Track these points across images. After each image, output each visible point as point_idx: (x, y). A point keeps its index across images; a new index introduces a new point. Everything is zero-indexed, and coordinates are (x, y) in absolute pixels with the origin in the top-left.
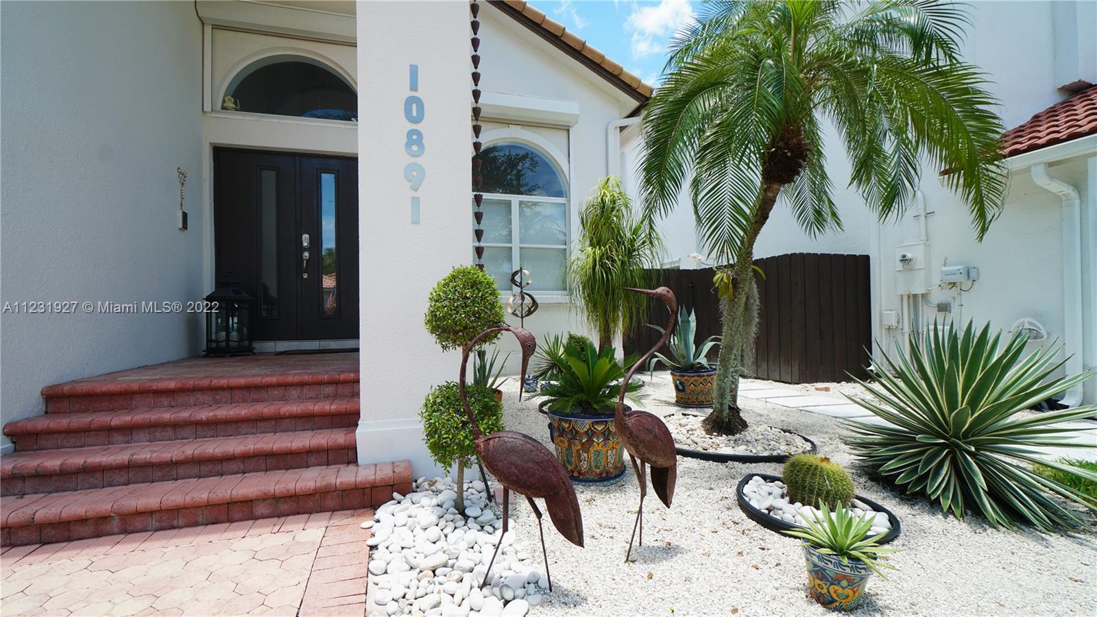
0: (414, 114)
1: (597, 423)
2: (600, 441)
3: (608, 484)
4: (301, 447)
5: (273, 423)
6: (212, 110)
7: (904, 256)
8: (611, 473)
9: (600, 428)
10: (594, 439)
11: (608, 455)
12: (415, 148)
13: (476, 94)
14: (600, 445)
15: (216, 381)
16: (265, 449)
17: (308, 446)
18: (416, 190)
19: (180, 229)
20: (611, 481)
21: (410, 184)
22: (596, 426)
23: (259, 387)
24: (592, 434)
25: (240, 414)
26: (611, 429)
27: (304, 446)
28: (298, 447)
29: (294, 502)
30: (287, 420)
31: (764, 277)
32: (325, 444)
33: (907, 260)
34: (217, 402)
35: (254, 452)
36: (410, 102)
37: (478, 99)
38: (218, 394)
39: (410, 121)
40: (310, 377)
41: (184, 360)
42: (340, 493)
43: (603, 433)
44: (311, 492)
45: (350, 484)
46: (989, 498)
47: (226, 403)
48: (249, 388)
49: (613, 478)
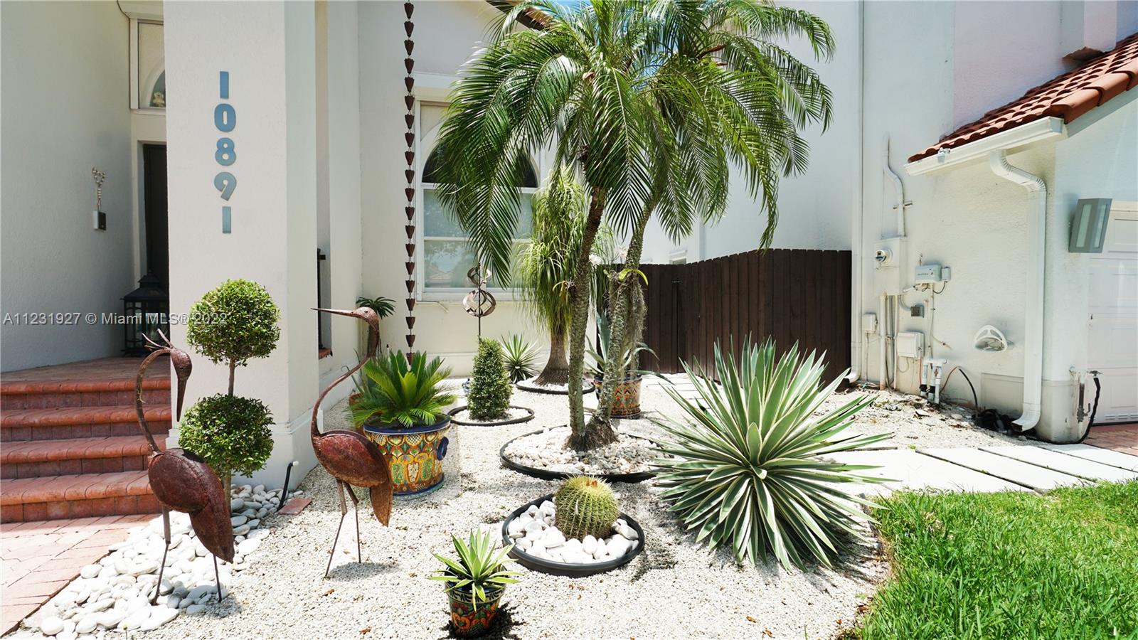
0: (225, 122)
1: (393, 437)
2: (399, 455)
3: (410, 498)
4: (114, 452)
5: (107, 427)
6: (139, 108)
7: (879, 254)
8: (414, 488)
9: (396, 442)
10: (393, 453)
11: (409, 469)
12: (226, 157)
13: (409, 82)
14: (399, 459)
15: (65, 385)
16: (78, 453)
17: (121, 452)
18: (227, 199)
19: (96, 230)
20: (413, 496)
21: (221, 193)
22: (392, 440)
23: (109, 391)
24: (391, 448)
25: (71, 418)
26: (408, 443)
27: (116, 451)
28: (111, 453)
29: (88, 504)
30: (121, 425)
31: (647, 283)
32: (138, 450)
33: (882, 258)
34: (68, 405)
35: (67, 457)
36: (220, 110)
37: (411, 88)
38: (69, 397)
39: (220, 130)
40: (159, 382)
41: (102, 359)
42: (135, 497)
43: (401, 448)
44: (101, 496)
45: (141, 490)
46: (780, 525)
47: (76, 406)
48: (98, 392)
49: (415, 493)
